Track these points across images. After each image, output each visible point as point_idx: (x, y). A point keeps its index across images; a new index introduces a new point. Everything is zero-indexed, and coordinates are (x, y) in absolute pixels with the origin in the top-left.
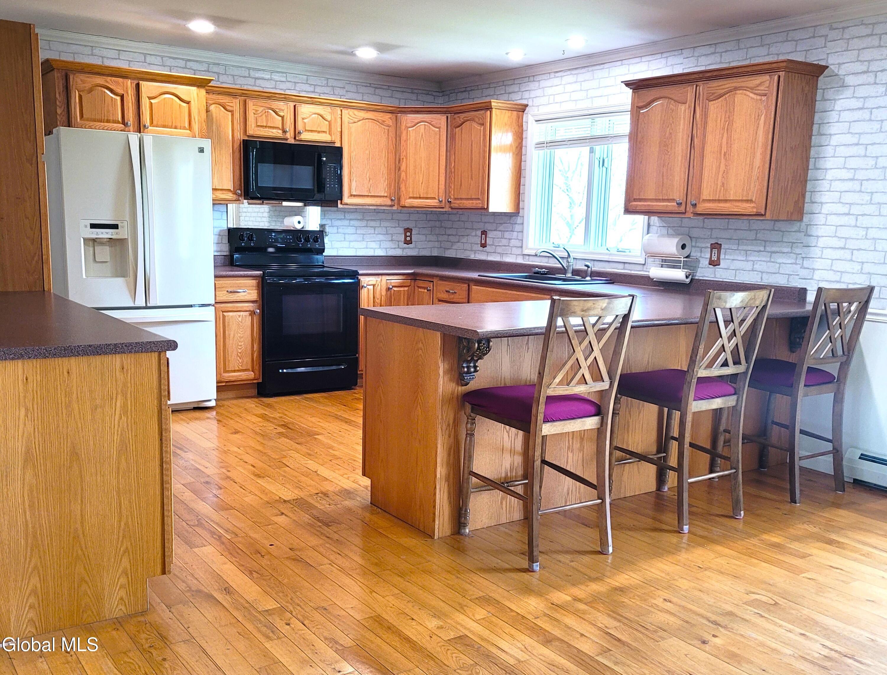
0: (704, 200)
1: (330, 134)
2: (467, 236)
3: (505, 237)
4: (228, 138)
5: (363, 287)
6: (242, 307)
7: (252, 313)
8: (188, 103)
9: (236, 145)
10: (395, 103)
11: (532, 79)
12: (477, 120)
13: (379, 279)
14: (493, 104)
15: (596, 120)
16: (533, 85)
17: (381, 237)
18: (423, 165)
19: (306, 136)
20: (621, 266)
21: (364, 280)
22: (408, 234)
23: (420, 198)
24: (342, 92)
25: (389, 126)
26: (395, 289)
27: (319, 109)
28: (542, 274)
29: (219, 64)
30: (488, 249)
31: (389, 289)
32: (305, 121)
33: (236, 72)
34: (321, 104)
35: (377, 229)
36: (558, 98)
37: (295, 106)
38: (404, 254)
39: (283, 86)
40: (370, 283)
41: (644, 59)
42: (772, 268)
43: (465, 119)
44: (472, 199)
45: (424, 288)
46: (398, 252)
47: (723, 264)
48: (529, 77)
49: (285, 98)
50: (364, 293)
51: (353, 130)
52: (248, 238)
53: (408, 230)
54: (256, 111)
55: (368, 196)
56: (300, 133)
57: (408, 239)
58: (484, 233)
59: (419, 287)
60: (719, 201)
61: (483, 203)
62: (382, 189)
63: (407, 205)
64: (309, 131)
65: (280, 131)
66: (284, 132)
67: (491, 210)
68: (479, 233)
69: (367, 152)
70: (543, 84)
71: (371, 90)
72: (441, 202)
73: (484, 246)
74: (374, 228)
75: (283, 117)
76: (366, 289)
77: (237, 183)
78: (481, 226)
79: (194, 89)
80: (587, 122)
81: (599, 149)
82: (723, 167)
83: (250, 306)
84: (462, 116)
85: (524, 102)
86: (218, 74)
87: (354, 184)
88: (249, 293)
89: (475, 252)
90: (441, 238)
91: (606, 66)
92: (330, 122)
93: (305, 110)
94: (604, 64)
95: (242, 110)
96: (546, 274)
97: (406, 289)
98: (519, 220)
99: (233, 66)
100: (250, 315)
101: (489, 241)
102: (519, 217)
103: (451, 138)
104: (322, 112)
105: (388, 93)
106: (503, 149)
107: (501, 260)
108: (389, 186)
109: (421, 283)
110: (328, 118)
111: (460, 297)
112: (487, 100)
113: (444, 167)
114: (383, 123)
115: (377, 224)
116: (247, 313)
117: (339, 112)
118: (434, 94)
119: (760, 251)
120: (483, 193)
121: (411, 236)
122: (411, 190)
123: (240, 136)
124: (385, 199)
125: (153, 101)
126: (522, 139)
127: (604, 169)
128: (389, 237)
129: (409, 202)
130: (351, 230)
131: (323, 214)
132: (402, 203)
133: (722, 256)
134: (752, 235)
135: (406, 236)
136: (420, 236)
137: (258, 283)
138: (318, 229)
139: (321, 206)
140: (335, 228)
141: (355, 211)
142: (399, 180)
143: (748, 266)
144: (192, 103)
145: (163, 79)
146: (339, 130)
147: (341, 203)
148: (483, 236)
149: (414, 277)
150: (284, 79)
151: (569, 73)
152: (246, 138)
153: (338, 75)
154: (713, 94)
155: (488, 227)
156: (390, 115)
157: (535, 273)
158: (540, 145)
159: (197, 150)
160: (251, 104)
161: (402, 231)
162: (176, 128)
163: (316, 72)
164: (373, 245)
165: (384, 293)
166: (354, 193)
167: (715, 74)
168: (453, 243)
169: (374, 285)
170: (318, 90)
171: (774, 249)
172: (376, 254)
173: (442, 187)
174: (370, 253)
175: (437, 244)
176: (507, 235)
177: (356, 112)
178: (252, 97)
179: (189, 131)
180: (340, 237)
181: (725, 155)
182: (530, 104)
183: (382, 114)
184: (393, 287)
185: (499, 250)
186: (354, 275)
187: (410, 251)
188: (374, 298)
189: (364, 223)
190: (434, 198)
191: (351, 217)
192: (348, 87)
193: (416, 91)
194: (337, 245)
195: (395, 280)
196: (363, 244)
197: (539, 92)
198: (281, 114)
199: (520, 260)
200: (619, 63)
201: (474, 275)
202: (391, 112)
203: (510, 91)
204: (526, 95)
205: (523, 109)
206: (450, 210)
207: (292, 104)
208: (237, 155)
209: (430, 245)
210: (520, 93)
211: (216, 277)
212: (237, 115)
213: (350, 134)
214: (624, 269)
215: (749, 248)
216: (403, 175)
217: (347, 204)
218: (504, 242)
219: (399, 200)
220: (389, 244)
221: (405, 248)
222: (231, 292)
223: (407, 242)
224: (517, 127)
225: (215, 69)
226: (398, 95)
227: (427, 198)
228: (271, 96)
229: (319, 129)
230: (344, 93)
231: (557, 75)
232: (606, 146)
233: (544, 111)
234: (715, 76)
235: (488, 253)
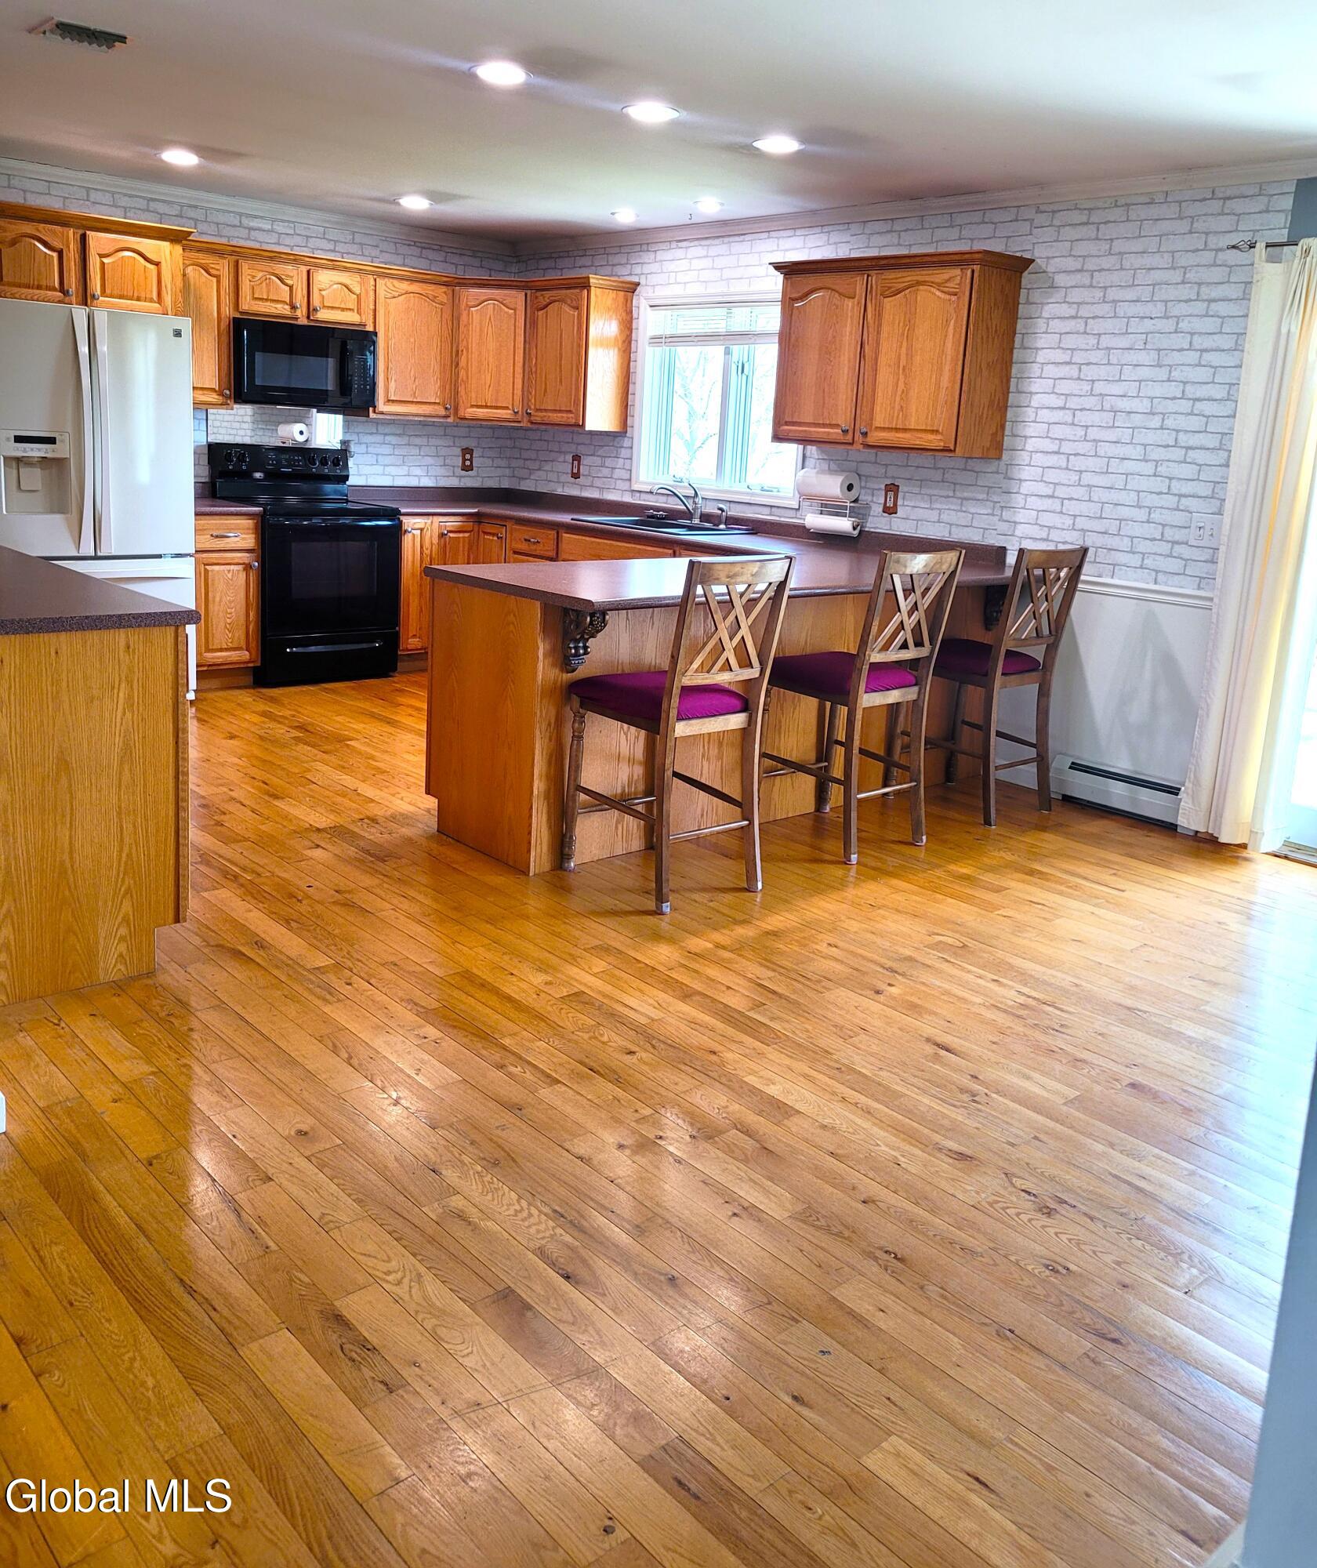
0: (878, 428)
1: (359, 313)
2: (552, 461)
3: (607, 464)
4: (212, 314)
5: (406, 531)
6: (233, 558)
7: (248, 567)
8: (157, 264)
9: (224, 325)
10: (450, 270)
11: (645, 247)
12: (569, 302)
13: (428, 520)
14: (591, 280)
15: (734, 310)
16: (648, 257)
17: (429, 460)
18: (491, 360)
19: (324, 315)
20: (767, 510)
21: (408, 522)
22: (468, 456)
23: (486, 407)
24: (375, 252)
25: (441, 304)
26: (451, 535)
27: (344, 277)
28: (658, 518)
29: (196, 207)
30: (581, 480)
31: (442, 535)
32: (323, 293)
33: (221, 218)
34: (346, 269)
35: (423, 448)
36: (681, 278)
37: (308, 272)
38: (462, 485)
39: (288, 241)
40: (416, 526)
41: (799, 232)
43: (551, 299)
44: (560, 411)
45: (493, 535)
46: (453, 482)
47: (900, 511)
48: (641, 245)
49: (296, 260)
50: (407, 541)
51: (391, 308)
52: (238, 458)
53: (467, 451)
54: (254, 277)
55: (412, 402)
56: (315, 310)
57: (468, 463)
58: (577, 458)
59: (485, 533)
60: (897, 430)
61: (577, 418)
62: (432, 392)
63: (467, 416)
64: (329, 307)
65: (287, 307)
66: (293, 307)
67: (589, 426)
68: (569, 458)
69: (412, 340)
70: (660, 255)
71: (416, 251)
72: (516, 413)
73: (576, 476)
74: (420, 447)
75: (291, 287)
76: (410, 535)
77: (225, 380)
78: (573, 448)
79: (165, 245)
80: (721, 312)
81: (739, 351)
82: (901, 385)
83: (245, 557)
84: (547, 294)
85: (635, 279)
86: (196, 220)
87: (392, 385)
88: (243, 539)
89: (564, 484)
90: (514, 463)
91: (747, 237)
92: (359, 297)
93: (323, 278)
94: (744, 234)
95: (232, 275)
96: (664, 519)
97: (467, 535)
98: (626, 443)
99: (218, 210)
100: (244, 569)
101: (583, 470)
102: (626, 439)
103: (531, 325)
104: (347, 281)
105: (439, 256)
106: (603, 343)
107: (601, 497)
108: (443, 388)
109: (488, 528)
110: (357, 290)
111: (545, 549)
112: (582, 273)
113: (521, 364)
114: (434, 299)
115: (424, 441)
116: (240, 567)
117: (372, 283)
118: (506, 259)
119: (948, 496)
120: (576, 403)
121: (471, 460)
122: (474, 395)
123: (228, 311)
124: (436, 407)
125: (106, 260)
126: (631, 330)
127: (744, 377)
128: (441, 461)
129: (471, 412)
130: (387, 450)
131: (347, 426)
132: (461, 413)
133: (900, 502)
134: (938, 476)
135: (464, 460)
136: (485, 460)
137: (256, 525)
138: (338, 447)
139: (344, 414)
140: (364, 446)
141: (392, 422)
142: (456, 381)
143: (934, 516)
144: (164, 266)
145: (121, 228)
146: (372, 307)
147: (374, 412)
148: (576, 463)
149: (478, 518)
150: (292, 232)
151: (696, 243)
152: (238, 316)
153: (371, 228)
154: (890, 288)
155: (581, 450)
156: (444, 289)
157: (648, 517)
158: (657, 340)
159: (172, 333)
160: (245, 268)
161: (458, 451)
162: (138, 299)
163: (337, 223)
164: (418, 471)
165: (435, 541)
166: (393, 398)
167: (892, 261)
168: (531, 471)
169: (422, 530)
170: (340, 247)
171: (964, 495)
172: (422, 485)
173: (518, 392)
174: (413, 482)
175: (507, 472)
176: (609, 462)
177: (396, 282)
178: (246, 257)
179: (157, 305)
180: (371, 459)
181: (904, 370)
182: (643, 282)
183: (433, 287)
184: (449, 532)
185: (598, 483)
186: (394, 514)
187: (470, 481)
188: (422, 547)
189: (405, 440)
190: (507, 408)
191: (387, 431)
192: (384, 246)
193: (480, 254)
194: (367, 470)
195: (452, 523)
196: (403, 470)
197: (654, 267)
198: (289, 282)
199: (627, 498)
200: (765, 235)
201: (566, 518)
202: (446, 284)
203: (615, 261)
204: (637, 269)
205: (632, 288)
206: (529, 425)
207: (304, 269)
208: (225, 339)
209: (499, 472)
210: (629, 266)
211: (197, 514)
212: (226, 282)
213: (387, 313)
214: (770, 515)
215: (934, 493)
216: (462, 373)
217: (382, 413)
218: (606, 472)
219: (456, 409)
220: (441, 471)
221: (461, 477)
222: (217, 537)
223: (465, 468)
224: (624, 314)
225: (192, 213)
226: (456, 259)
227: (497, 408)
228: (274, 257)
229: (343, 306)
230: (378, 253)
231: (680, 244)
232: (746, 347)
233: (662, 293)
234: (892, 265)
235: (582, 487)
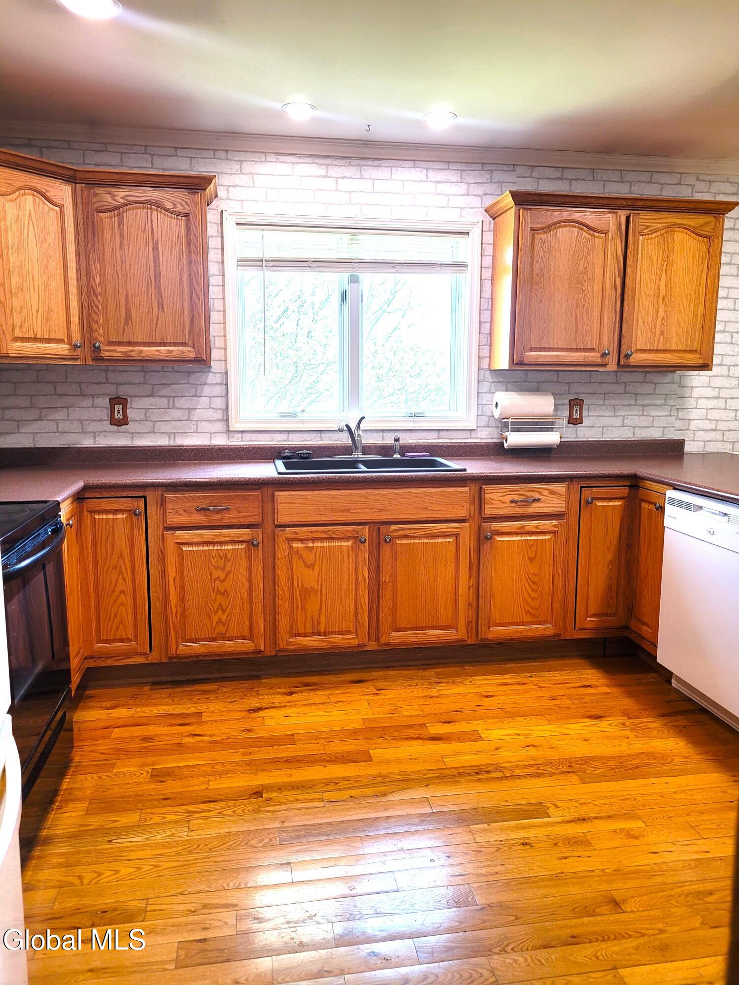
2: (68, 408)
3: (177, 405)
12: (168, 205)
14: (211, 183)
15: (359, 237)
18: (36, 275)
20: (435, 434)
23: (36, 339)
28: (302, 458)
30: (131, 427)
36: (287, 195)
41: (452, 166)
42: (645, 421)
43: (129, 198)
47: (586, 421)
48: (215, 151)
58: (119, 401)
59: (95, 512)
60: (657, 351)
61: (199, 352)
68: (105, 402)
70: (248, 167)
72: (76, 347)
73: (120, 422)
78: (111, 390)
80: (344, 238)
82: (661, 313)
84: (116, 191)
89: (95, 434)
94: (381, 159)
96: (308, 458)
101: (130, 414)
102: (211, 374)
103: (88, 230)
107: (172, 443)
111: (242, 514)
113: (75, 282)
119: (630, 405)
120: (195, 335)
122: (16, 323)
129: (14, 348)
133: (585, 413)
134: (620, 388)
143: (618, 422)
148: (117, 406)
154: (647, 227)
155: (123, 391)
158: (244, 262)
168: (21, 422)
171: (646, 402)
173: (75, 319)
176: (182, 402)
181: (663, 299)
185: (164, 427)
190: (61, 341)
199: (220, 441)
200: (411, 164)
214: (438, 438)
215: (618, 402)
218: (176, 414)
227: (48, 340)
231: (282, 158)
233: (256, 210)
234: (648, 207)
235: (133, 435)
